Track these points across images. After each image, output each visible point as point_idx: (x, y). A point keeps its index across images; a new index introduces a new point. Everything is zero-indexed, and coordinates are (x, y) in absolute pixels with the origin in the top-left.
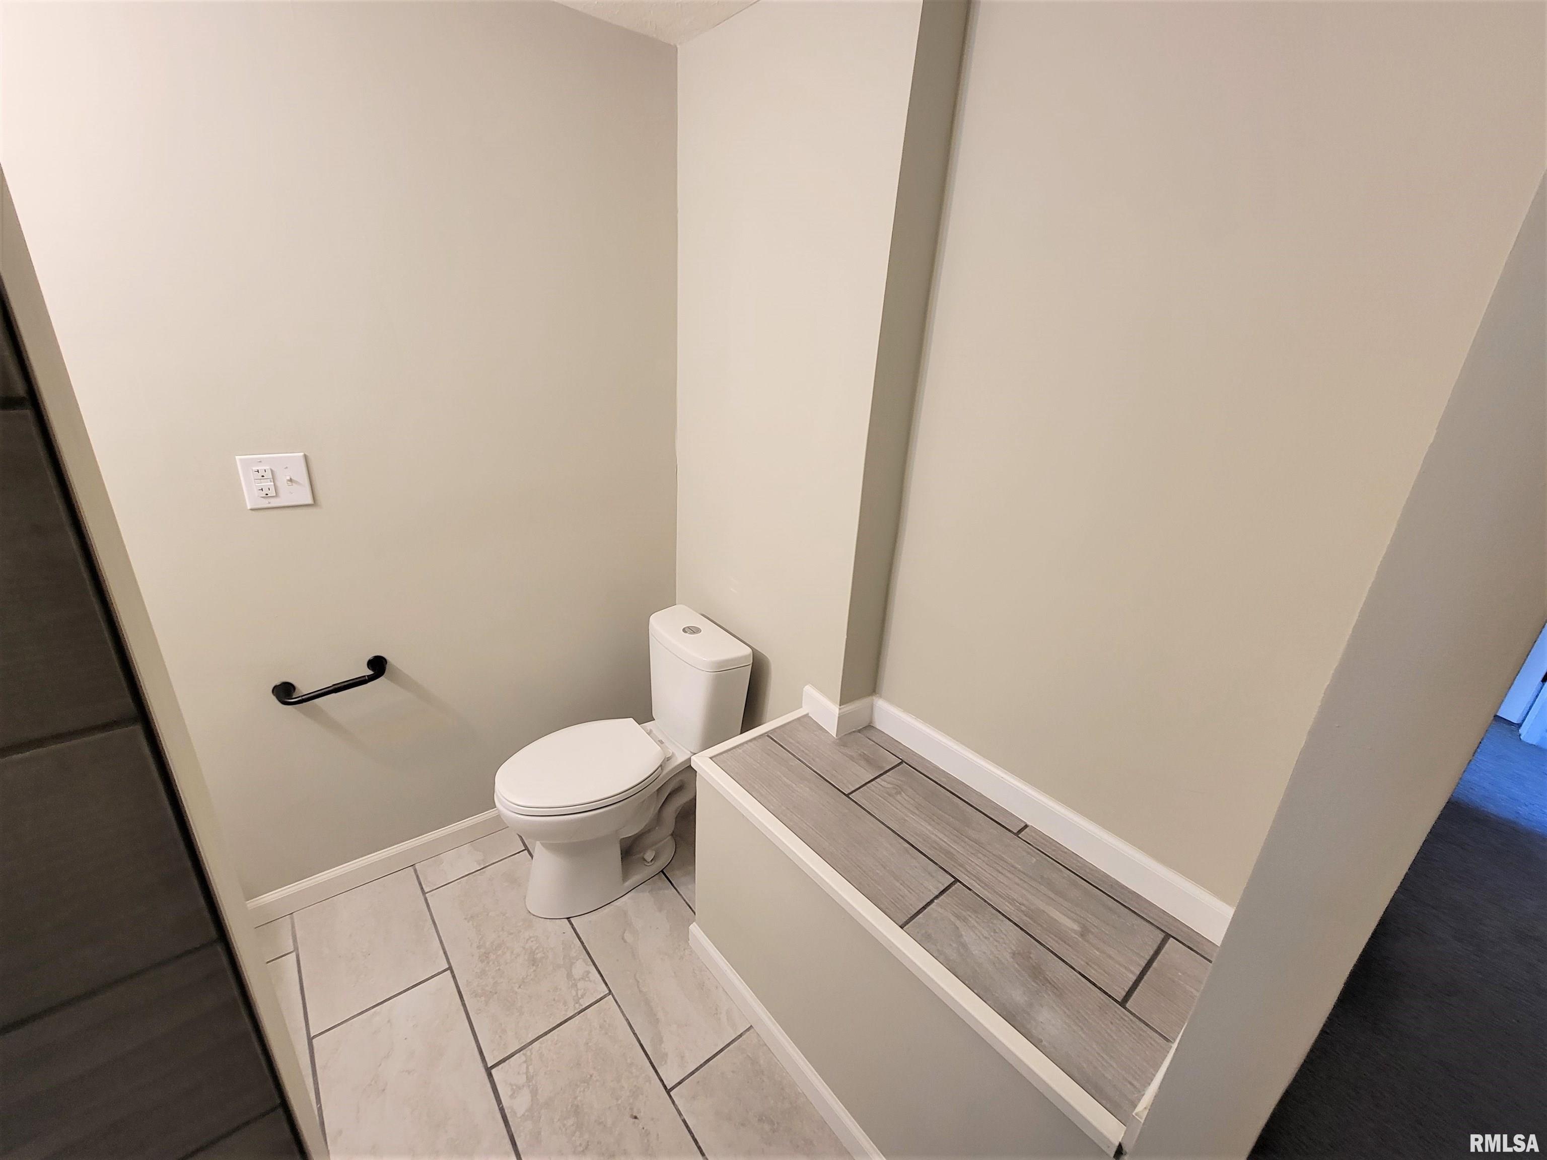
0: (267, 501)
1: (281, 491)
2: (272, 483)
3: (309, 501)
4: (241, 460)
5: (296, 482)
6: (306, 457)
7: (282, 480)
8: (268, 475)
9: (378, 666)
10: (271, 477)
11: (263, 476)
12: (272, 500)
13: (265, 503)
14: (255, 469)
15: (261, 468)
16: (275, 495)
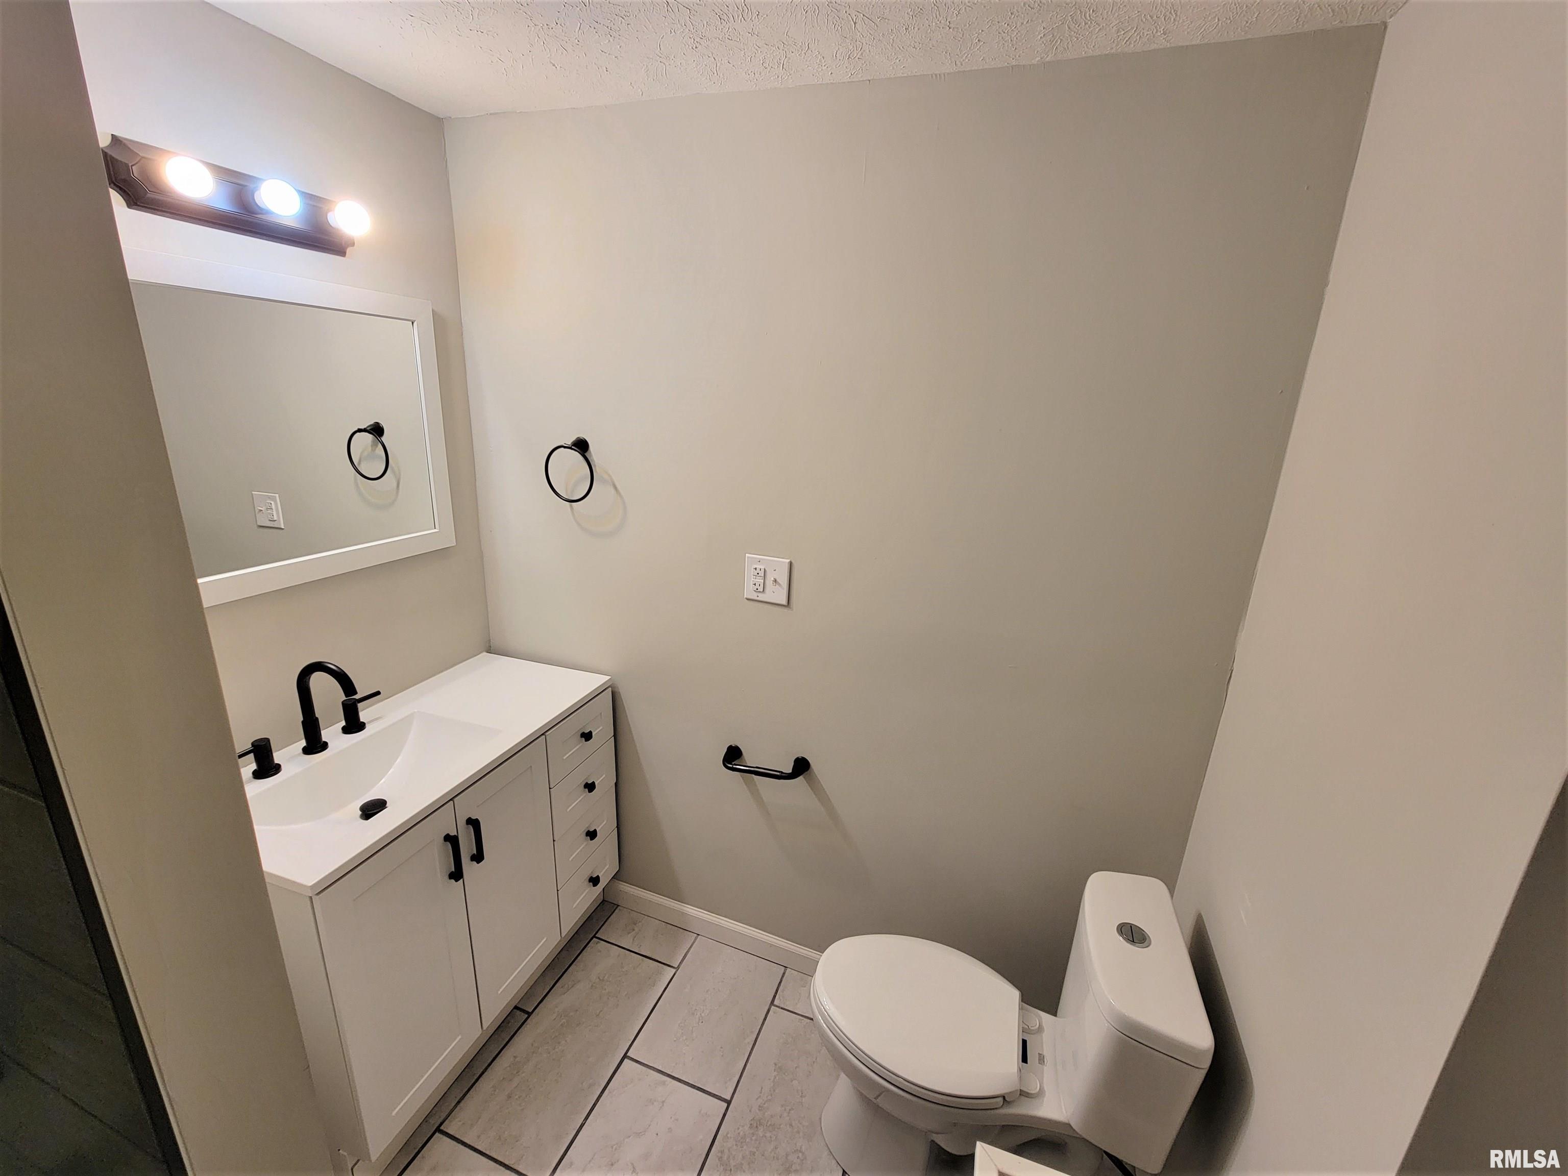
0: (756, 594)
1: (767, 590)
2: (763, 581)
3: (784, 602)
4: (748, 557)
5: (779, 584)
6: (791, 564)
7: (769, 582)
8: (763, 570)
9: (801, 767)
10: (763, 575)
11: (758, 574)
12: (760, 595)
13: (754, 596)
14: (755, 566)
15: (758, 567)
16: (762, 591)
